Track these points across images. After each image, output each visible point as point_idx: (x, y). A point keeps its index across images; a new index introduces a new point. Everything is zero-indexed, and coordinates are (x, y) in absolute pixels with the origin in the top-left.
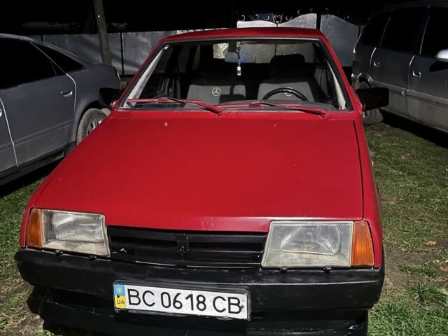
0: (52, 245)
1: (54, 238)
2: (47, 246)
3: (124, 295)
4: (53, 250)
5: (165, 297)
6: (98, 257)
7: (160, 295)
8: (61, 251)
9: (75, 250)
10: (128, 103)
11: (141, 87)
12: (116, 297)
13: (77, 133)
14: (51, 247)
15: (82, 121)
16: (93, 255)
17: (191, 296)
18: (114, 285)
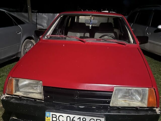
0: (18, 93)
1: (19, 91)
2: (15, 94)
3: (50, 117)
4: (18, 96)
5: (68, 118)
6: (38, 99)
7: (66, 117)
8: (22, 96)
9: (28, 96)
10: (47, 37)
11: (52, 30)
12: (46, 117)
13: (21, 48)
14: (17, 95)
15: (24, 44)
16: (36, 98)
17: (80, 118)
18: (46, 112)
